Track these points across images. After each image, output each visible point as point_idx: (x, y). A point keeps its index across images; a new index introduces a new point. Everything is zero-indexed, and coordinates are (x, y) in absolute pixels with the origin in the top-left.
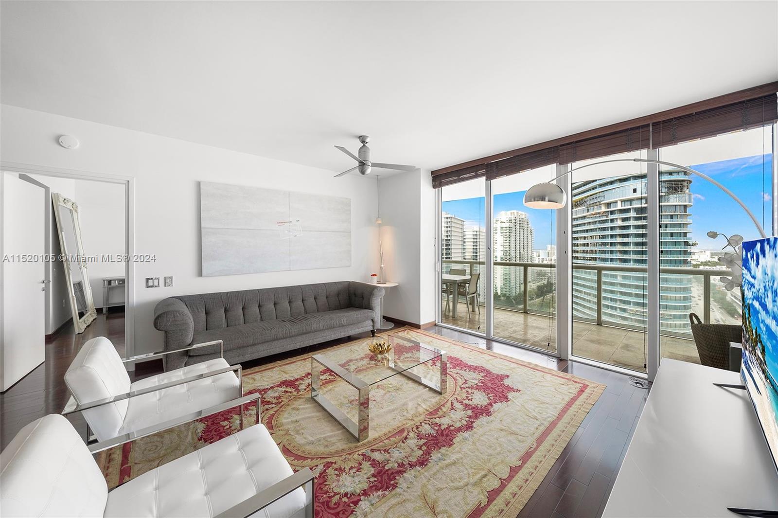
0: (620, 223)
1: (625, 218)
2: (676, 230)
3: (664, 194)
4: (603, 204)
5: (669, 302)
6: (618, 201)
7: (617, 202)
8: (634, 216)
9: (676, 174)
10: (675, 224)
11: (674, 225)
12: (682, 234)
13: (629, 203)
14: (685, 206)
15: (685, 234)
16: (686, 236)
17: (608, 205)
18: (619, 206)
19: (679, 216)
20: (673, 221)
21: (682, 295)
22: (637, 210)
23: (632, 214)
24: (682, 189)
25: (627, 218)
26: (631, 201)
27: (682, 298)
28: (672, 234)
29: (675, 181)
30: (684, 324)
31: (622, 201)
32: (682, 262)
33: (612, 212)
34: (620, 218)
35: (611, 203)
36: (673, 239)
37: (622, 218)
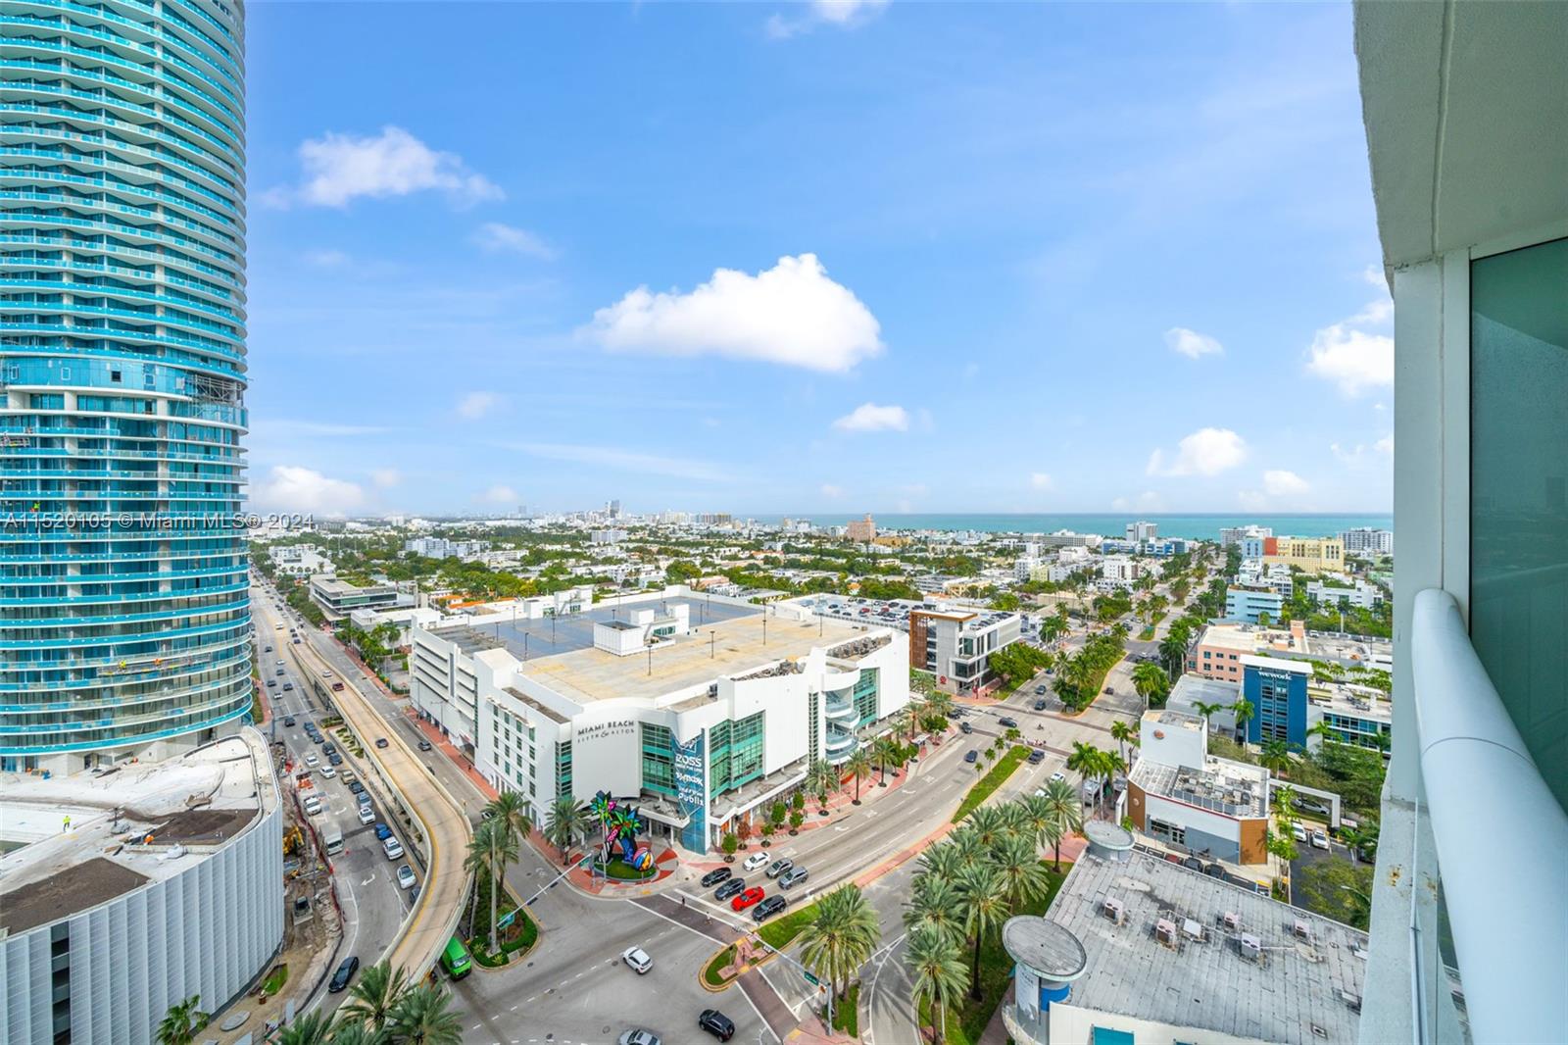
0: (72, 451)
1: (88, 440)
2: (216, 479)
3: (191, 399)
4: (11, 391)
5: (204, 630)
6: (66, 395)
7: (62, 396)
8: (118, 437)
9: (215, 363)
10: (214, 465)
11: (211, 468)
12: (229, 488)
13: (100, 404)
14: (235, 433)
15: (235, 487)
16: (237, 492)
17: (34, 399)
18: (70, 407)
19: (222, 450)
20: (210, 459)
21: (230, 610)
22: (126, 425)
23: (109, 433)
24: (228, 397)
25: (95, 440)
26: (107, 401)
27: (231, 616)
28: (208, 487)
29: (214, 377)
30: (236, 666)
31: (79, 396)
32: (229, 543)
33: (46, 420)
34: (71, 439)
35: (42, 395)
36: (210, 497)
37: (79, 439)
